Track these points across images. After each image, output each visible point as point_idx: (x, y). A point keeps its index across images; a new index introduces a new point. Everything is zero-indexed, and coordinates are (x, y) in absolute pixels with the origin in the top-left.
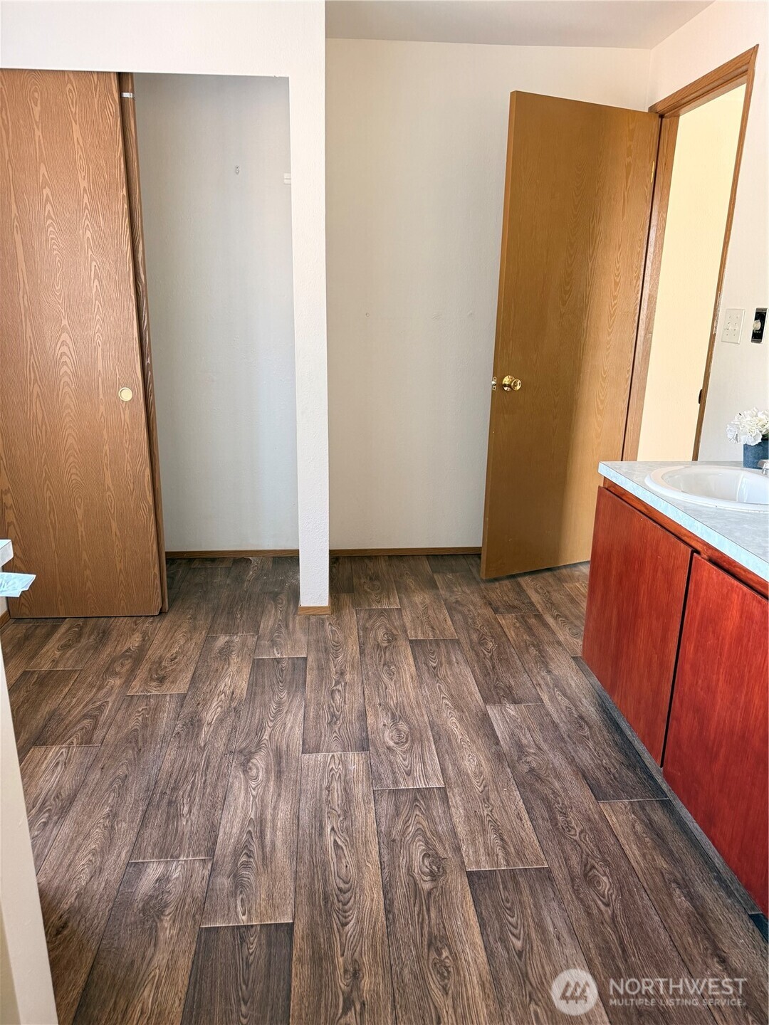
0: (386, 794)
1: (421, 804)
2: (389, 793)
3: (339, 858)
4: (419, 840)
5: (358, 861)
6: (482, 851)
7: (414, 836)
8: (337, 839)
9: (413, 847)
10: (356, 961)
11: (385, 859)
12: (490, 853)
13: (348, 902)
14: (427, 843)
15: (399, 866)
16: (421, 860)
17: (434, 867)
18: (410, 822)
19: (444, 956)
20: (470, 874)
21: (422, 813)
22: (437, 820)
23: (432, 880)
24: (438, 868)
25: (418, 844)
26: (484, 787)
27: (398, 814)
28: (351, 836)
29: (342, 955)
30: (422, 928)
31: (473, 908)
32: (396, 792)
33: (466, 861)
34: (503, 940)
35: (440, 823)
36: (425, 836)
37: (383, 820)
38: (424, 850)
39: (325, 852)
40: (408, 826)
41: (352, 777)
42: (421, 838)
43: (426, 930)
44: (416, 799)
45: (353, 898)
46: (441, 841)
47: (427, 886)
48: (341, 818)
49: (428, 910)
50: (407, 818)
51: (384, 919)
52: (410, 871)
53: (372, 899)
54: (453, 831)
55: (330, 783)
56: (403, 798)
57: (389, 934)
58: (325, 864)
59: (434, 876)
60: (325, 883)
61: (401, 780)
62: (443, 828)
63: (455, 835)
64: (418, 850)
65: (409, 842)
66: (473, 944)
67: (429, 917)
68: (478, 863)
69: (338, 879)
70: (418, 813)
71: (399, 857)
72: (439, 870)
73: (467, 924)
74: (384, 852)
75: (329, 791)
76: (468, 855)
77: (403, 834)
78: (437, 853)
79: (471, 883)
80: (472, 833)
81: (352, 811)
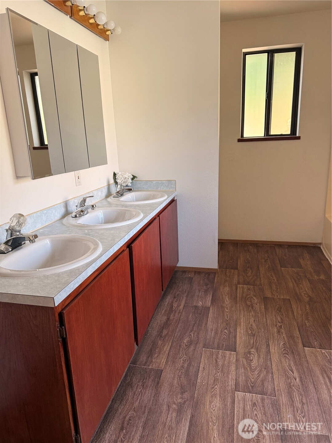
0: (269, 393)
1: (250, 384)
2: (267, 394)
3: (290, 365)
4: (253, 367)
5: (281, 363)
6: (227, 358)
7: (255, 369)
8: (292, 374)
9: (257, 364)
10: (279, 335)
11: (269, 362)
12: (224, 357)
13: (284, 350)
14: (250, 365)
15: (263, 359)
16: (254, 359)
17: (249, 356)
18: (257, 376)
19: (250, 332)
20: (235, 351)
21: (250, 379)
22: (243, 374)
23: (250, 351)
24: (247, 355)
25: (254, 365)
26: (214, 387)
27: (263, 381)
28: (286, 375)
29: (284, 337)
30: (256, 339)
31: (237, 341)
32: (262, 393)
33: (235, 356)
34: (230, 332)
35: (242, 373)
36: (251, 369)
37: (270, 380)
38: (252, 363)
39: (297, 369)
40: (258, 374)
41: (290, 409)
42: (252, 368)
43: (255, 338)
44: (252, 387)
45: (282, 351)
46: (244, 365)
47: (253, 350)
48: (292, 384)
49: (253, 343)
50: (258, 378)
51: (270, 343)
52: (259, 356)
53: (274, 350)
54: (237, 368)
55: (303, 408)
56: (259, 389)
57: (268, 339)
58: (295, 364)
59: (250, 353)
60: (294, 358)
61: (259, 401)
62: (241, 370)
63: (237, 366)
64: (254, 363)
65: (258, 367)
66: (240, 333)
67: (253, 341)
68: (230, 354)
69: (289, 358)
70: (252, 379)
71: (263, 362)
72: (247, 354)
73: (241, 338)
74: (269, 365)
75: (302, 402)
76: (233, 357)
77: (261, 371)
78: (246, 360)
79: (236, 348)
80: (229, 366)
81: (287, 387)
